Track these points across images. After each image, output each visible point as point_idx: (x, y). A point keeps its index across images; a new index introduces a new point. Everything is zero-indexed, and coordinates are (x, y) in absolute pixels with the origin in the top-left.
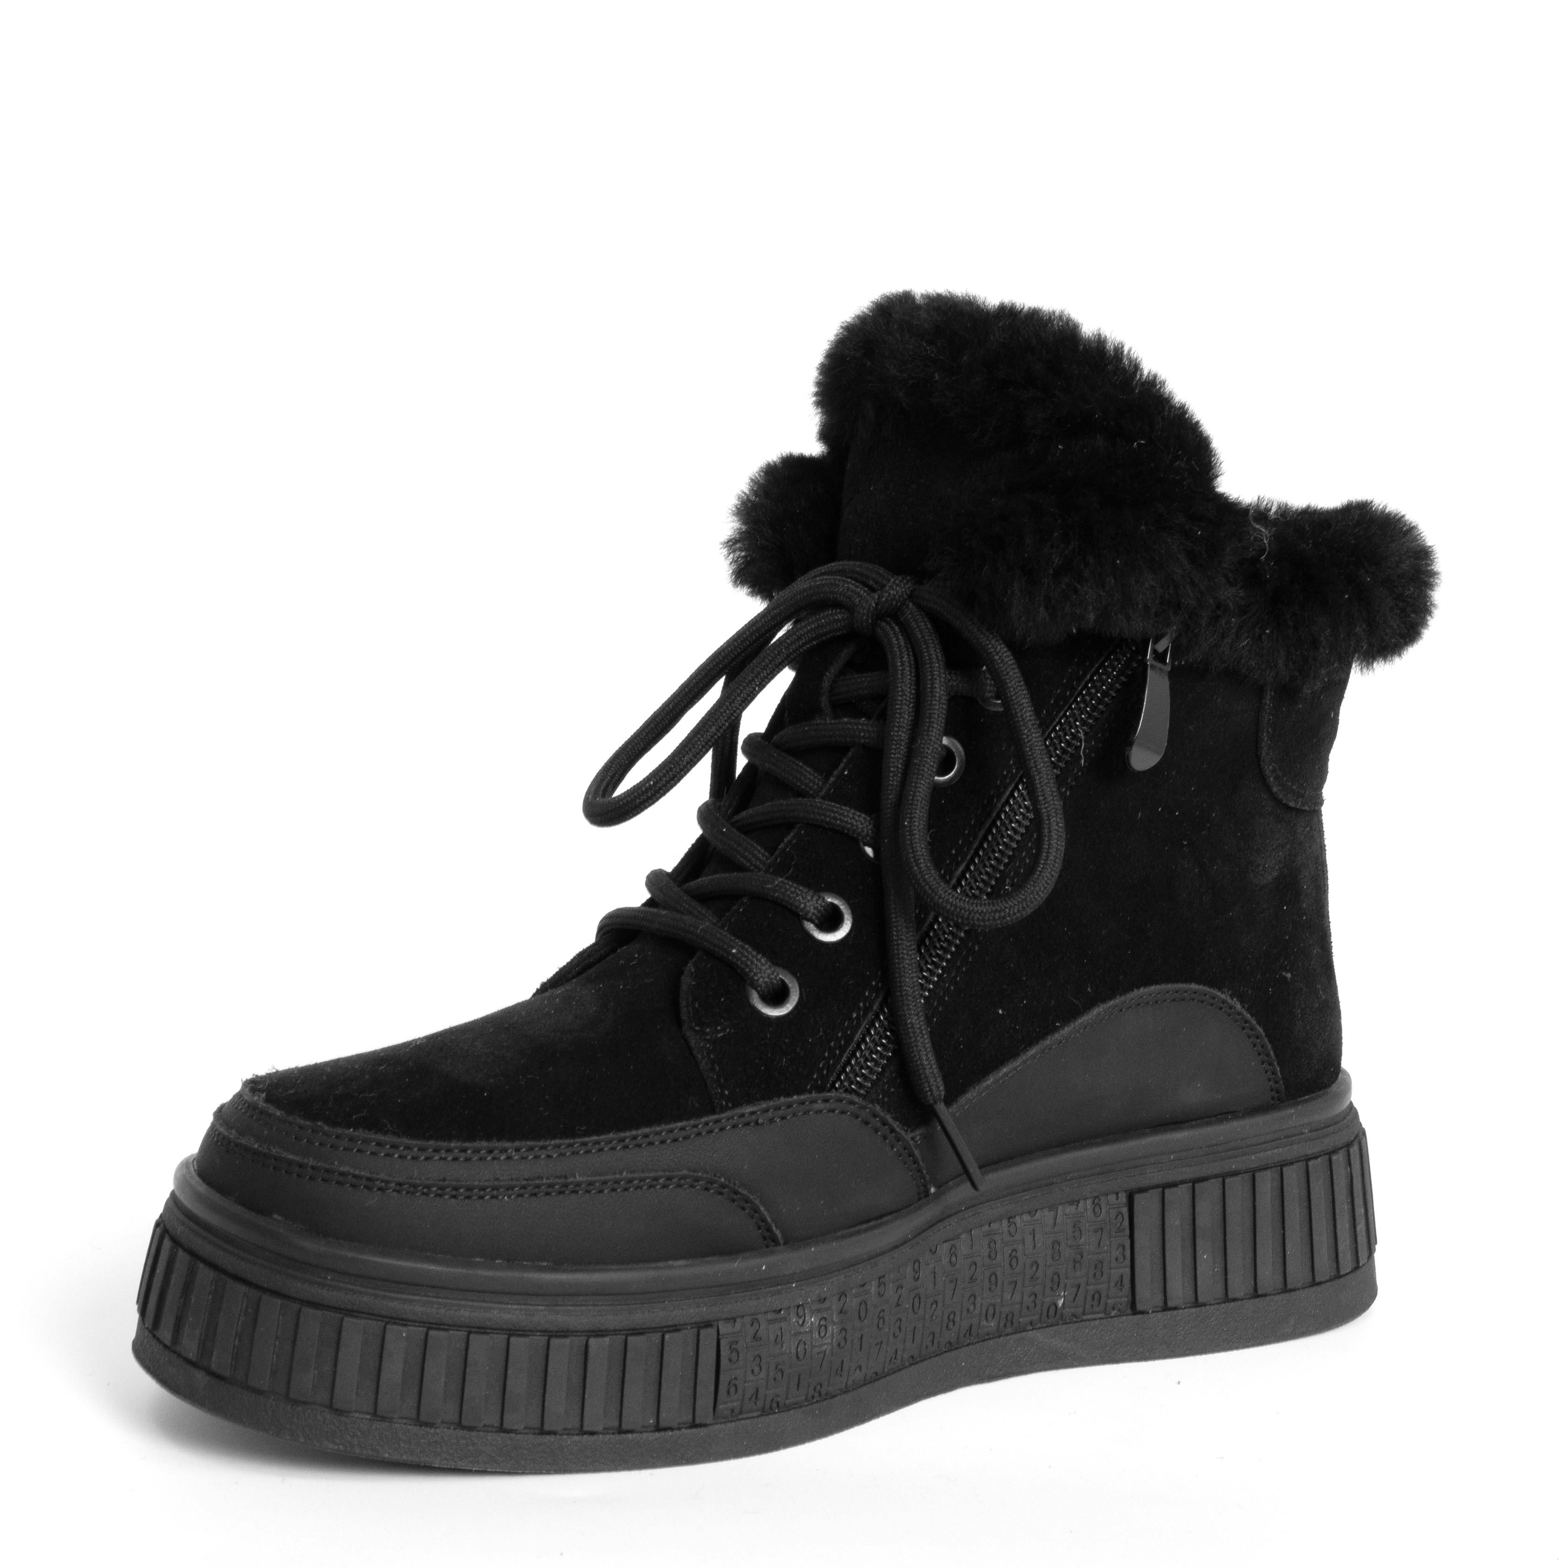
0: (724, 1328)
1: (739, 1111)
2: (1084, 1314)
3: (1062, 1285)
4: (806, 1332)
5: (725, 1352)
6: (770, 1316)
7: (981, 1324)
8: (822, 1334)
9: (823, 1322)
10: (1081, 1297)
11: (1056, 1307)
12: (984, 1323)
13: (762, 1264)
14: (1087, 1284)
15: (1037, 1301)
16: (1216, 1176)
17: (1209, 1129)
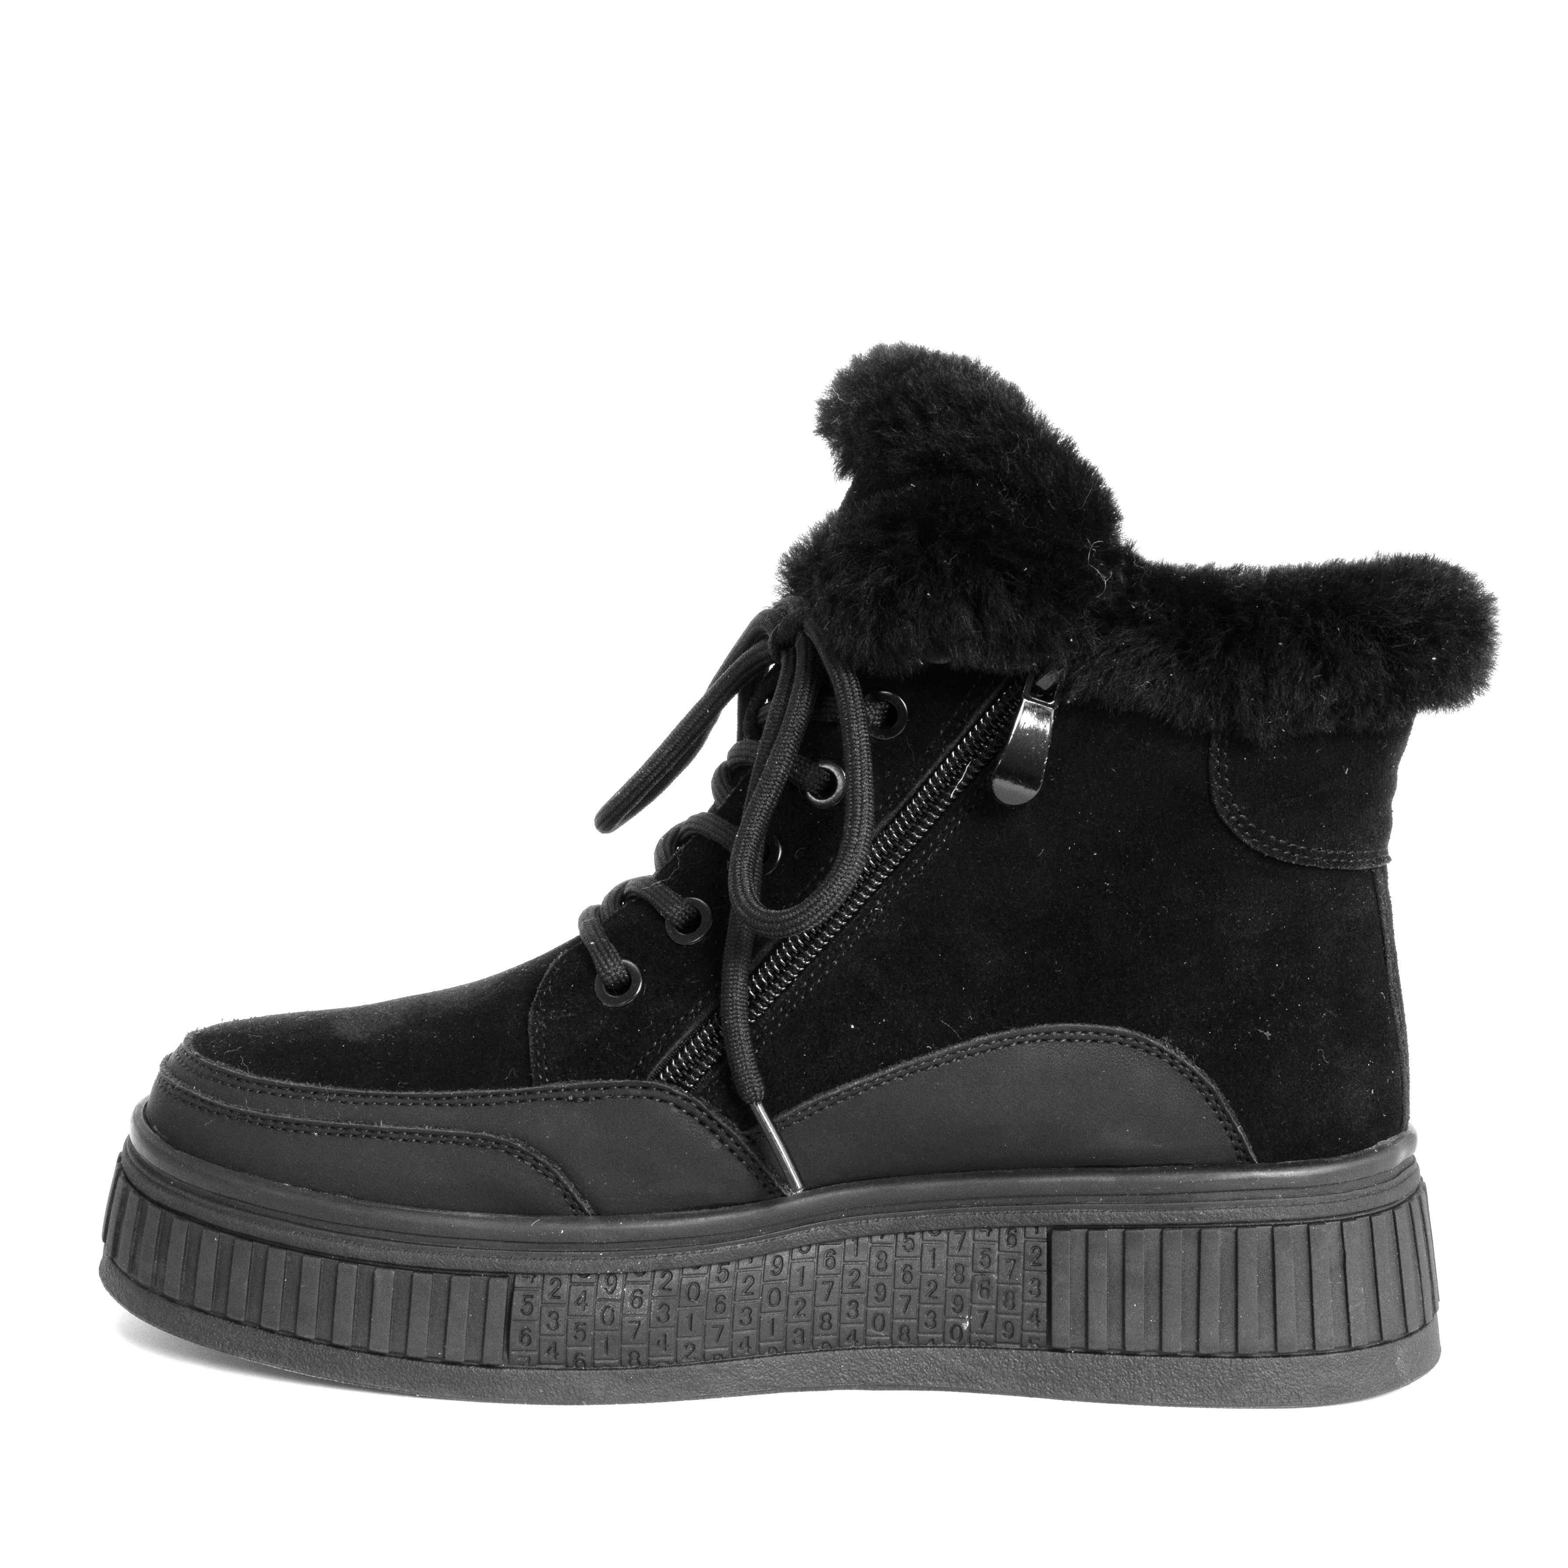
0: (519, 1282)
1: (554, 1086)
2: (996, 1341)
3: (966, 1309)
4: (615, 1300)
5: (517, 1303)
6: (576, 1279)
7: (868, 1331)
8: (636, 1305)
9: (638, 1294)
10: (989, 1324)
11: (961, 1329)
12: (871, 1331)
13: (562, 1229)
14: (997, 1312)
15: (937, 1320)
16: (1154, 1226)
17: (1144, 1178)
